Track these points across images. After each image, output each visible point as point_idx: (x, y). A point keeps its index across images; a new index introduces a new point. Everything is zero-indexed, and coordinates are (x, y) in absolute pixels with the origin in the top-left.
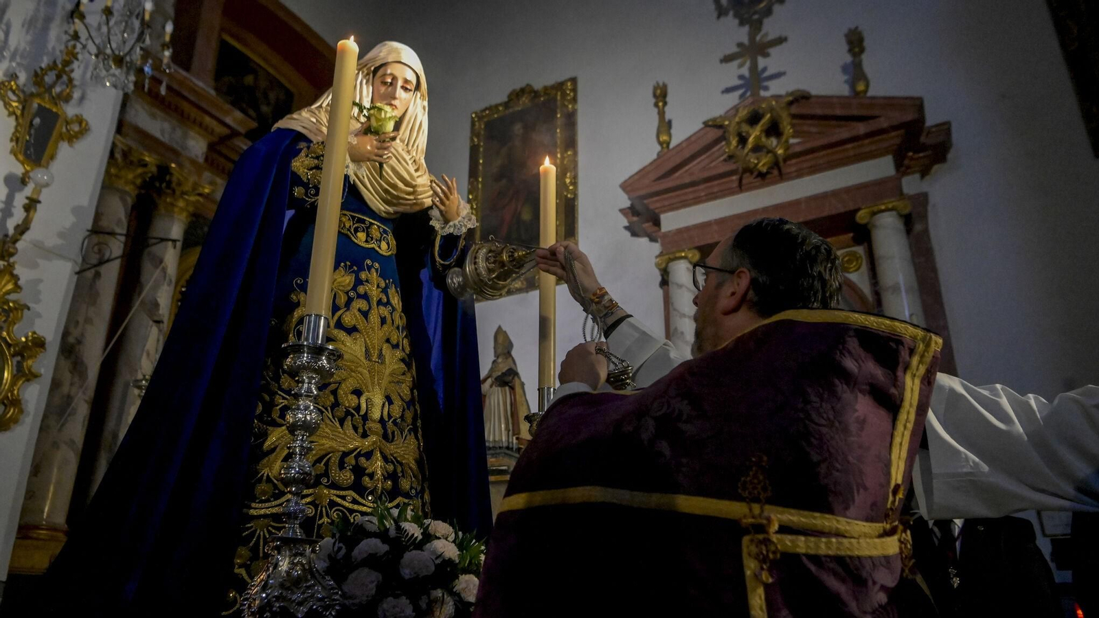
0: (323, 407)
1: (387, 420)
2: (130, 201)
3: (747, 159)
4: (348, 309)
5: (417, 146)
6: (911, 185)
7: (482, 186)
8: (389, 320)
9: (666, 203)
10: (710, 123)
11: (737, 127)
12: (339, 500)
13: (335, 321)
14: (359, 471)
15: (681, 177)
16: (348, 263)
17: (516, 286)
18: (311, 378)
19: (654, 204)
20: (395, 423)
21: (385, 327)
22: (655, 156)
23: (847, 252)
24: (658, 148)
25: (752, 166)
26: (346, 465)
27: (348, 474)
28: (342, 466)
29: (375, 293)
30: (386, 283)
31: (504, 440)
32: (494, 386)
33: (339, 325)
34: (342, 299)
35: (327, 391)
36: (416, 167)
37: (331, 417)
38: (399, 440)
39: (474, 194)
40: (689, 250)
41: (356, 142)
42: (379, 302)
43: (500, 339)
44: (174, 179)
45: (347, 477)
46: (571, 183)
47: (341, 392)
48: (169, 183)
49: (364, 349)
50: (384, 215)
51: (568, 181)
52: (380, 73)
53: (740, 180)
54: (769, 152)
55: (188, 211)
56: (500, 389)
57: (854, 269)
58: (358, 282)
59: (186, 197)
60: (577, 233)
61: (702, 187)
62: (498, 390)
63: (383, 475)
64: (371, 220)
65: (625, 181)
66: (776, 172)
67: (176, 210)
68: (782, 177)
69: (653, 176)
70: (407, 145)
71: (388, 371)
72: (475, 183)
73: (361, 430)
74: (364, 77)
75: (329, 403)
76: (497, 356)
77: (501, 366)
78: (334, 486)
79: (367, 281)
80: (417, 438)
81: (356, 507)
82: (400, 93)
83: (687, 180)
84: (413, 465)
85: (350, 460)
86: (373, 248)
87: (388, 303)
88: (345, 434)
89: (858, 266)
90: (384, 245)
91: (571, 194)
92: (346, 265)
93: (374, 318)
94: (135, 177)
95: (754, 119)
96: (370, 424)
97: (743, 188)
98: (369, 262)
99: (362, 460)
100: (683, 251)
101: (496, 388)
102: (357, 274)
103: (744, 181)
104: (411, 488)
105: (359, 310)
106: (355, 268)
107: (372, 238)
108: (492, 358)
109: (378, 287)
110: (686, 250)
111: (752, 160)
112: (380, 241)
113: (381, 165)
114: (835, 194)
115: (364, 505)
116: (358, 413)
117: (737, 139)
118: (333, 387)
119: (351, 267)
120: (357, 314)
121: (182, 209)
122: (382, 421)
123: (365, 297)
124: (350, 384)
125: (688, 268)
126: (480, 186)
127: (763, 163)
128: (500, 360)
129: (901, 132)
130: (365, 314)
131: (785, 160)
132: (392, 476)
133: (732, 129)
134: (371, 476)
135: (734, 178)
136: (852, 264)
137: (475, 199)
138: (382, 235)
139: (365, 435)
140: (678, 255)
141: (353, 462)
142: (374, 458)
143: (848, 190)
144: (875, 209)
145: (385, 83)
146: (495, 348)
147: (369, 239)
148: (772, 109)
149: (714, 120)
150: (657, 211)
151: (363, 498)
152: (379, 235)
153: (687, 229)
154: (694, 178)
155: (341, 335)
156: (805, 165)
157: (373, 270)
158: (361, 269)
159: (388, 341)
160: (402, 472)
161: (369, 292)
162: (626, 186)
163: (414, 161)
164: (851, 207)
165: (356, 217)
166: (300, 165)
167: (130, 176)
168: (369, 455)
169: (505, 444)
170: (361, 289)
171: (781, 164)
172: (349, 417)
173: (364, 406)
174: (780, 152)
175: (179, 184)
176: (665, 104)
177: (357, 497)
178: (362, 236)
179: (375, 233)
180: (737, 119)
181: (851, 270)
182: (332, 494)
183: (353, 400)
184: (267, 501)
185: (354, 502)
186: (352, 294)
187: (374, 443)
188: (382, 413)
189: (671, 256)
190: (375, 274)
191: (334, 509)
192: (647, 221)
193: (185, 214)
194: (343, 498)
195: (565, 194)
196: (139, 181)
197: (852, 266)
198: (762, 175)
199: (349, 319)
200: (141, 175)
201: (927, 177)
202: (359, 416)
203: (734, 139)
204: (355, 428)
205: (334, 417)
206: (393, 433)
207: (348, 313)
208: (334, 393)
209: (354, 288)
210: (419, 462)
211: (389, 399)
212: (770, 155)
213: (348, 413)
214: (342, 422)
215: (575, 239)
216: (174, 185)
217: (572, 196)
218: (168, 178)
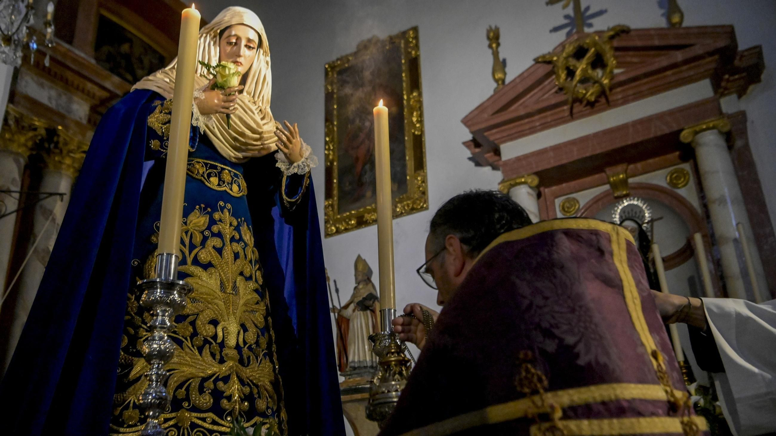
0: (183, 337)
1: (242, 346)
2: (22, 161)
3: (576, 90)
4: (204, 247)
5: (263, 97)
6: (729, 104)
7: (338, 128)
8: (242, 254)
9: (505, 134)
10: (540, 60)
11: (565, 62)
12: (200, 422)
13: (191, 259)
14: (217, 395)
15: (517, 110)
16: (203, 206)
17: (373, 217)
18: (164, 311)
19: (493, 136)
20: (250, 348)
21: (238, 261)
22: (491, 93)
23: (675, 169)
24: (495, 85)
25: (580, 96)
26: (205, 390)
27: (207, 397)
28: (201, 390)
29: (228, 232)
30: (238, 222)
31: (368, 359)
32: (356, 311)
33: (196, 262)
34: (198, 238)
35: (186, 323)
36: (262, 116)
37: (190, 345)
38: (254, 364)
39: (331, 137)
40: (528, 175)
41: (204, 97)
42: (232, 239)
43: (360, 267)
44: (61, 139)
45: (206, 400)
46: (418, 121)
47: (199, 322)
48: (57, 143)
49: (219, 283)
50: (234, 160)
51: (414, 119)
52: (226, 34)
53: (571, 109)
54: (596, 82)
55: (74, 167)
56: (362, 312)
57: (683, 184)
58: (212, 222)
59: (72, 155)
60: (426, 166)
61: (536, 117)
62: (360, 314)
63: (239, 397)
64: (222, 166)
65: (466, 117)
66: (603, 100)
67: (64, 166)
68: (609, 105)
69: (490, 111)
70: (253, 97)
71: (242, 302)
72: (331, 126)
73: (218, 357)
74: (212, 39)
75: (188, 333)
76: (358, 282)
77: (362, 291)
78: (195, 409)
79: (220, 221)
80: (272, 361)
81: (215, 428)
82: (244, 51)
83: (522, 112)
84: (269, 387)
85: (210, 384)
86: (225, 191)
87: (241, 239)
88: (204, 361)
89: (685, 182)
90: (235, 188)
91: (418, 131)
92: (200, 208)
93: (228, 253)
94: (27, 141)
95: (579, 53)
96: (226, 351)
97: (574, 116)
98: (221, 203)
99: (220, 384)
100: (523, 177)
101: (359, 312)
102: (211, 215)
103: (575, 110)
104: (268, 408)
105: (214, 247)
106: (209, 210)
107: (224, 182)
108: (353, 284)
109: (231, 225)
110: (526, 176)
111: (580, 91)
112: (231, 184)
113: (228, 116)
114: (660, 117)
115: (223, 426)
116: (215, 341)
117: (565, 72)
118: (191, 318)
119: (205, 209)
120: (212, 250)
121: (69, 166)
122: (238, 347)
123: (219, 235)
124: (208, 315)
125: (528, 193)
126: (335, 129)
127: (591, 93)
128: (361, 286)
129: (716, 57)
130: (219, 251)
131: (611, 89)
132: (249, 398)
133: (561, 63)
134: (229, 398)
135: (565, 108)
136: (680, 179)
137: (332, 141)
138: (233, 179)
139: (222, 361)
140: (518, 181)
141: (212, 386)
142: (231, 382)
143: (671, 113)
144: (697, 129)
145: (230, 43)
146: (355, 275)
147: (221, 183)
148: (595, 44)
149: (544, 56)
150: (496, 142)
151: (223, 420)
152: (230, 179)
153: (526, 157)
154: (529, 110)
155: (197, 270)
156: (631, 92)
157: (225, 210)
158: (215, 209)
159: (241, 274)
160: (258, 393)
161: (222, 230)
162: (466, 121)
163: (260, 110)
164: (675, 128)
165: (208, 163)
166: (154, 120)
167: (22, 139)
168: (226, 379)
169: (369, 364)
170: (215, 229)
171: (608, 92)
172: (207, 346)
173: (220, 334)
174: (606, 81)
175: (66, 144)
176: (498, 45)
177: (217, 419)
178: (214, 180)
179: (226, 177)
180: (564, 55)
181: (680, 186)
182: (194, 417)
183: (210, 329)
184: (135, 425)
185: (214, 423)
186: (207, 233)
187: (231, 367)
188: (238, 340)
189: (512, 182)
190: (227, 213)
191: (195, 431)
192: (488, 152)
193: (72, 170)
194: (204, 420)
195: (413, 131)
196: (30, 144)
197: (680, 182)
198: (591, 104)
199: (204, 256)
200: (31, 138)
201: (744, 97)
202: (216, 343)
203: (563, 73)
204: (213, 355)
205: (193, 346)
206: (249, 358)
207: (203, 251)
208: (193, 323)
209: (209, 228)
210: (275, 384)
211: (244, 327)
212: (597, 85)
213: (206, 341)
214: (200, 350)
215: (424, 172)
216: (61, 145)
217: (419, 133)
218: (55, 139)
